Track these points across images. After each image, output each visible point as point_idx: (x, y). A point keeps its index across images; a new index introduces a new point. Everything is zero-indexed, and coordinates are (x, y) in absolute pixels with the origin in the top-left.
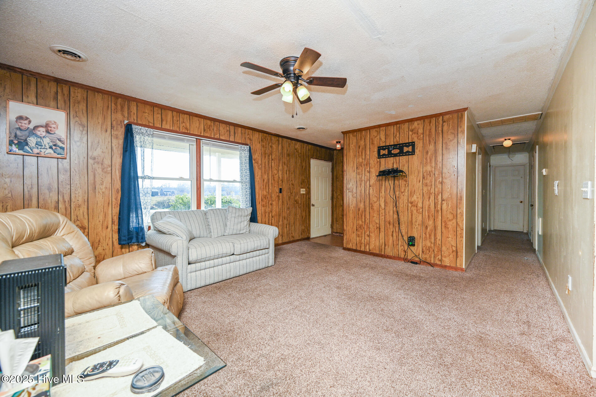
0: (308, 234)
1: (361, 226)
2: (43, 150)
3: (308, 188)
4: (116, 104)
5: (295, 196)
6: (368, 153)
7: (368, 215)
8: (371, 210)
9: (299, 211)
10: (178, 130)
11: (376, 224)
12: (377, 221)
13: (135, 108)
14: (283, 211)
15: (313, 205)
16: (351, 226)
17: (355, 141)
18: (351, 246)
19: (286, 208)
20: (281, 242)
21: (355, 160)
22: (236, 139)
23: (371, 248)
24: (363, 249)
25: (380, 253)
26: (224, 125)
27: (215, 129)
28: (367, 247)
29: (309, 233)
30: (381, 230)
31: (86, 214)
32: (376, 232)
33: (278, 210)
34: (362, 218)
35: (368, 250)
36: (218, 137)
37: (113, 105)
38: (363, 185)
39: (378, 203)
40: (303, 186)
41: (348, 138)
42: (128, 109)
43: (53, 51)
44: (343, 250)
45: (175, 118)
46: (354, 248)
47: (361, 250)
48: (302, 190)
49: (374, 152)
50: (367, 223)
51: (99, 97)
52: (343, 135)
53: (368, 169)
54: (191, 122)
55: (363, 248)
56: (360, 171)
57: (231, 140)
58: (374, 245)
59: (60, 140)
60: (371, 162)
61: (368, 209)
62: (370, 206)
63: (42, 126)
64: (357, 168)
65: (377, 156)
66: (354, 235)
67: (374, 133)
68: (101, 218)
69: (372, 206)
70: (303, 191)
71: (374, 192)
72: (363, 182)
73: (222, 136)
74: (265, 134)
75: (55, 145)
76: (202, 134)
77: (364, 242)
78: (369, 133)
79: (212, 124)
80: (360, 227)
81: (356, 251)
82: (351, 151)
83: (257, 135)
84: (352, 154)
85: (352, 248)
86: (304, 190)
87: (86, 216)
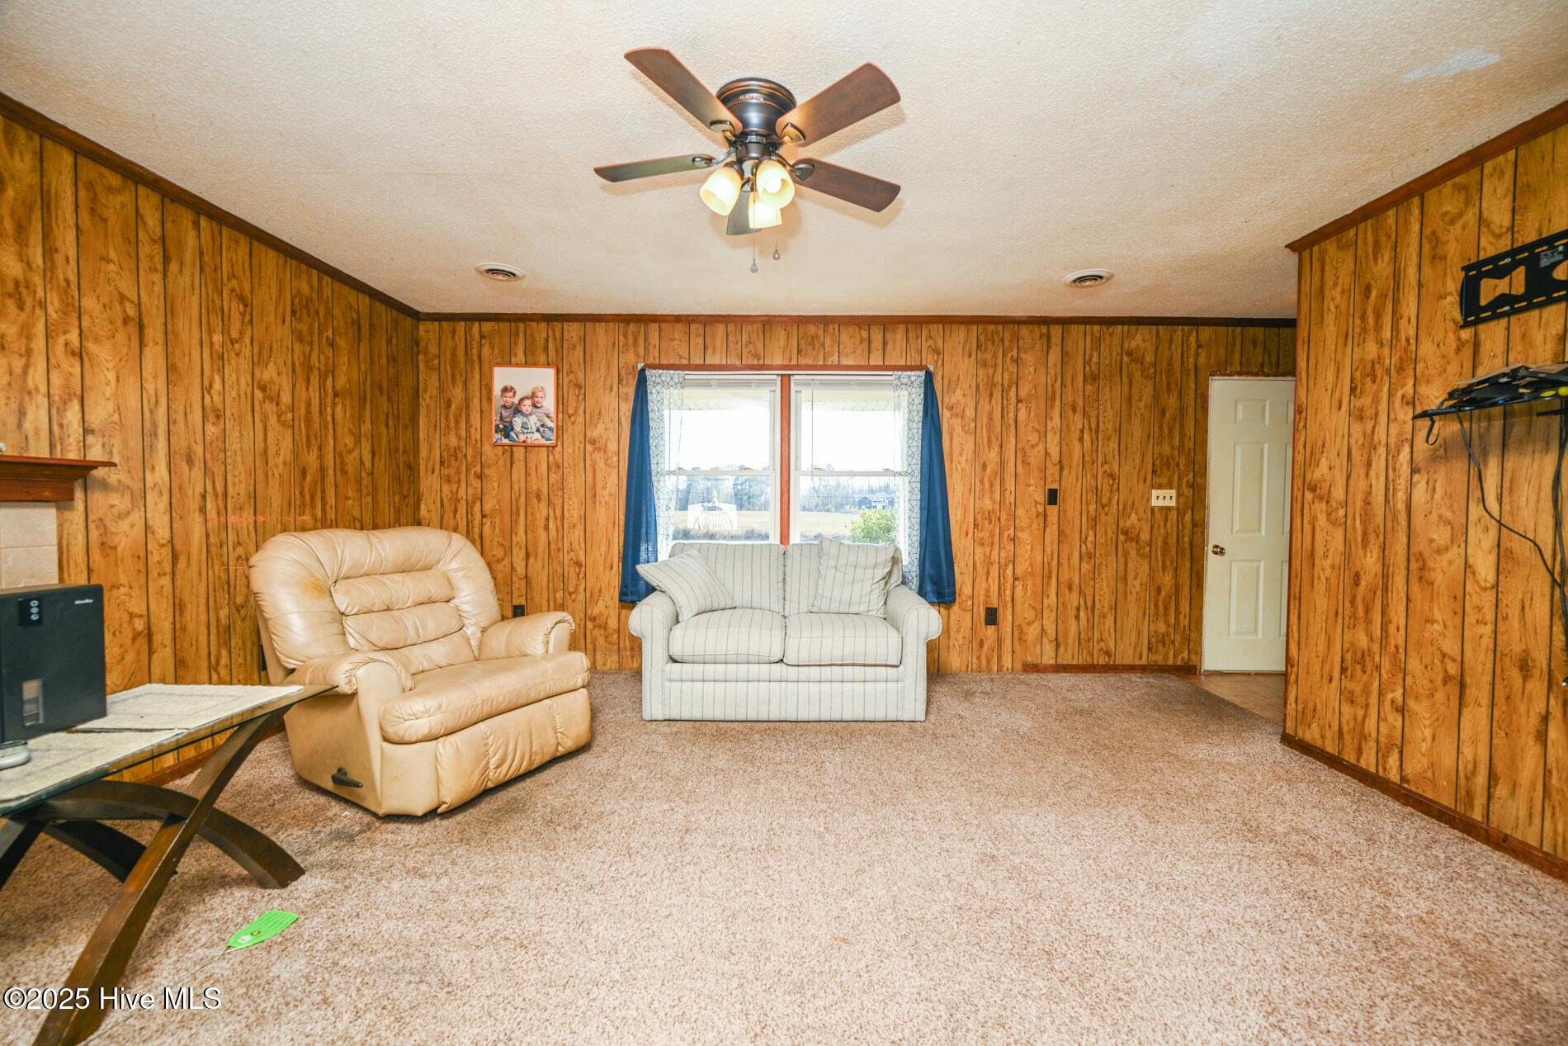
0: (1185, 655)
1: (1362, 658)
2: (529, 436)
3: (1192, 486)
4: (625, 336)
5: (1123, 513)
6: (1409, 307)
7: (1402, 607)
8: (1415, 588)
9: (1140, 570)
10: (738, 363)
11: (1442, 662)
12: (1451, 646)
13: (657, 335)
14: (1065, 562)
15: (1219, 551)
16: (1321, 648)
17: (1349, 266)
18: (1317, 736)
19: (1076, 555)
20: (1052, 662)
21: (1344, 353)
22: (886, 358)
23: (1409, 770)
24: (1368, 762)
25: (1461, 809)
26: (852, 329)
27: (828, 342)
28: (1393, 760)
29: (1198, 651)
30: (1471, 693)
31: (582, 540)
32: (1439, 696)
33: (1039, 558)
34: (1368, 622)
35: (1394, 776)
36: (836, 362)
37: (621, 338)
38: (1379, 464)
39: (1455, 553)
40: (1164, 480)
41: (1316, 265)
42: (646, 339)
43: (480, 272)
44: (1277, 745)
45: (730, 338)
46: (1330, 748)
47: (1363, 764)
48: (1155, 493)
49: (1442, 297)
50: (1393, 649)
51: (601, 328)
52: (1294, 257)
53: (1409, 389)
54: (767, 340)
55: (1373, 760)
56: (1366, 401)
57: (872, 363)
58: (1425, 761)
59: (548, 416)
60: (1427, 349)
61: (1399, 580)
62: (1414, 566)
63: (527, 398)
64: (1353, 390)
65: (1458, 317)
66: (1330, 694)
67: (1445, 200)
68: (603, 549)
69: (1422, 568)
70: (1164, 498)
71: (1438, 496)
72: (1382, 450)
73: (847, 356)
74: (992, 327)
75: (542, 426)
76: (794, 362)
77: (1374, 734)
78: (1416, 211)
79: (821, 332)
80: (1361, 662)
81: (1335, 762)
82: (1330, 319)
83: (960, 334)
84: (1331, 330)
85: (1319, 743)
86: (1173, 492)
87: (583, 545)
